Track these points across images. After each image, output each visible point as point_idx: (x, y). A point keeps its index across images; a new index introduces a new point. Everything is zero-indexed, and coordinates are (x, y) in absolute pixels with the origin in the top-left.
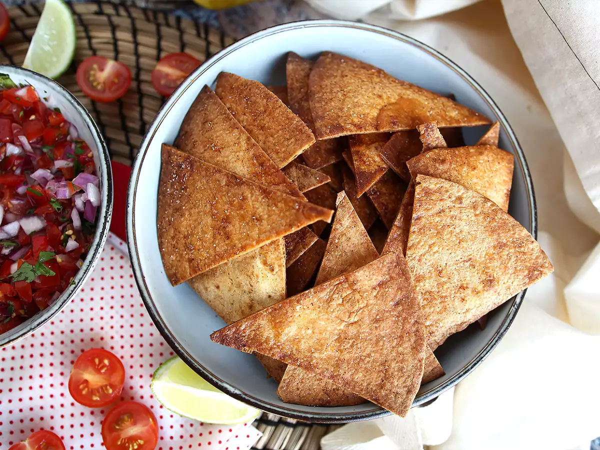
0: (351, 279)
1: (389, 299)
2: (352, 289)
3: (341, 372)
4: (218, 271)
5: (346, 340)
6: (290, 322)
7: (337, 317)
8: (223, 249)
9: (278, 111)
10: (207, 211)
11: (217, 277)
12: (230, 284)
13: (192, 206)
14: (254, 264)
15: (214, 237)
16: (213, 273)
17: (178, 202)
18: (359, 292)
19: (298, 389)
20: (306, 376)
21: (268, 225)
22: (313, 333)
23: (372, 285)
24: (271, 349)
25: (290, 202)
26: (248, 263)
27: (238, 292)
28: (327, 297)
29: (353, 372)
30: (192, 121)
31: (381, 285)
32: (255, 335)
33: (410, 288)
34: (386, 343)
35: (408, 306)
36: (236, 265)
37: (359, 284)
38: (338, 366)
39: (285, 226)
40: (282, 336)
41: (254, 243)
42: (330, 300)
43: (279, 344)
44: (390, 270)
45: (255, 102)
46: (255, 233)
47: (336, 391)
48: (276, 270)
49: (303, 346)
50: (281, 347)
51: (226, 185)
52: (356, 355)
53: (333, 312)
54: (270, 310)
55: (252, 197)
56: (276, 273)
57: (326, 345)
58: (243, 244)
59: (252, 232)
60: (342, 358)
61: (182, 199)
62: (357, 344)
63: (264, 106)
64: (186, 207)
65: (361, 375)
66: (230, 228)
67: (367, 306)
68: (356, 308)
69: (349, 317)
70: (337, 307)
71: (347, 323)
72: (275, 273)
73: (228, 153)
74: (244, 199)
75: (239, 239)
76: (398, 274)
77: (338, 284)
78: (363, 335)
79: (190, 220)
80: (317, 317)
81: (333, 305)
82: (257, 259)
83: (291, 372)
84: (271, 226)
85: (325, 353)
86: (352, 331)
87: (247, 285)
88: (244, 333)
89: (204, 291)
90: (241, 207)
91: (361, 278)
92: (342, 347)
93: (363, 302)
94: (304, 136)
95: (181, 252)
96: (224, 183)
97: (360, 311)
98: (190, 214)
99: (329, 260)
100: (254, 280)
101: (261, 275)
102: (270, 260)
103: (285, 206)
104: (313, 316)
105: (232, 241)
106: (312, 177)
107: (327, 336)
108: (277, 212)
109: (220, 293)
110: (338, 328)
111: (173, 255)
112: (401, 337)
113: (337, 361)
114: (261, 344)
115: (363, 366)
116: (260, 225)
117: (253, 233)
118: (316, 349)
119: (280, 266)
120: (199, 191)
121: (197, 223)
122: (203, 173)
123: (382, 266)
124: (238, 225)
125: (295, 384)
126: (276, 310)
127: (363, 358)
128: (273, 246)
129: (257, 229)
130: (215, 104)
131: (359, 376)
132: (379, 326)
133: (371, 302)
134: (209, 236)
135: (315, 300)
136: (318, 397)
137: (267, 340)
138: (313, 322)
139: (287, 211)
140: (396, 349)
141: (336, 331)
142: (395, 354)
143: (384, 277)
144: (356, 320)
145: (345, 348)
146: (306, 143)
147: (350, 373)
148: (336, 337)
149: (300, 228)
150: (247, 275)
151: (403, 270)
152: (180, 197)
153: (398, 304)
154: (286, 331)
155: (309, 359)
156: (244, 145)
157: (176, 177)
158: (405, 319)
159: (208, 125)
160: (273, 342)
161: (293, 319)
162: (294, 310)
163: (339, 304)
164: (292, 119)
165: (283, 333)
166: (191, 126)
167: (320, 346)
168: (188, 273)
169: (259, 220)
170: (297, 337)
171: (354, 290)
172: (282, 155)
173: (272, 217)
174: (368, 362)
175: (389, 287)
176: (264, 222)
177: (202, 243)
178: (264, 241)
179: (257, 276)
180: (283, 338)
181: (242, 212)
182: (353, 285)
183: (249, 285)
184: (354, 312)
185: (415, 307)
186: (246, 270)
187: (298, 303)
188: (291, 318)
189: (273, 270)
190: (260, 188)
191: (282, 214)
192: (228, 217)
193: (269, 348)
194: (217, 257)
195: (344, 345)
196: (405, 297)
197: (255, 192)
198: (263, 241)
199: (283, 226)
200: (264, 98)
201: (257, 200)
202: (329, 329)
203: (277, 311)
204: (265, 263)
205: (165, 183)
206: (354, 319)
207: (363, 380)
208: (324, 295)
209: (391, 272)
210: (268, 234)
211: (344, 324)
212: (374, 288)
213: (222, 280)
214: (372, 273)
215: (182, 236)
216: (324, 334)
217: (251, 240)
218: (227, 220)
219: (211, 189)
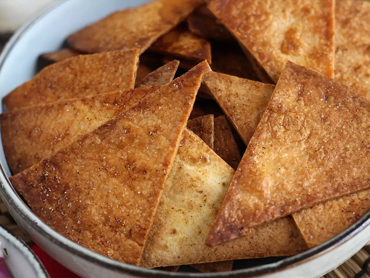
0: (274, 106)
1: (317, 98)
2: (283, 114)
3: (339, 180)
4: (162, 219)
5: (317, 152)
6: (260, 175)
7: (293, 142)
8: (149, 186)
9: (86, 63)
10: (105, 177)
11: (165, 224)
12: (182, 215)
13: (86, 191)
14: (186, 172)
15: (132, 188)
16: (159, 225)
17: (70, 205)
18: (290, 111)
19: (323, 229)
20: (317, 215)
21: (168, 124)
22: (286, 169)
23: (294, 99)
24: (266, 211)
25: (168, 89)
26: (181, 178)
27: (194, 214)
28: (270, 134)
29: (347, 172)
30: (16, 148)
31: (301, 94)
32: (243, 211)
33: (324, 79)
34: (349, 130)
35: (336, 92)
36: (172, 193)
37: (284, 105)
38: (331, 178)
39: (182, 109)
40: (265, 192)
41: (171, 148)
42: (274, 135)
43: (268, 201)
44: (296, 80)
45: (60, 79)
46: (164, 141)
47: (354, 203)
48: (208, 157)
49: (289, 187)
50: (273, 203)
51: (102, 140)
52: (337, 157)
53: (285, 141)
54: (236, 182)
55: (133, 122)
56: (210, 159)
57: (306, 170)
58: (162, 160)
59: (160, 144)
60: (327, 169)
61: (72, 199)
62: (328, 149)
63: (71, 73)
64: (81, 199)
65: (355, 169)
66: (138, 164)
67: (306, 116)
68: (300, 124)
69: (301, 134)
70: (285, 134)
71: (304, 140)
72: (209, 161)
73: (76, 127)
74: (129, 130)
75: (156, 162)
76: (305, 78)
77: (269, 119)
78: (326, 139)
79: (96, 204)
80: (277, 154)
81: (280, 135)
82: (185, 165)
83: (303, 223)
84: (171, 122)
85: (312, 177)
86: (315, 142)
87: (197, 196)
88: (232, 217)
89: (165, 253)
90: (132, 139)
91: (281, 99)
92: (319, 160)
93: (300, 115)
94: (127, 56)
95: (113, 239)
96: (99, 141)
97: (306, 124)
98: (92, 199)
99: (238, 119)
100: (198, 184)
101: (200, 174)
102: (196, 154)
103: (167, 97)
104: (273, 156)
105: (151, 171)
106: (163, 74)
107: (300, 161)
108: (166, 108)
109: (181, 236)
110: (302, 149)
111: (108, 250)
112: (355, 116)
113: (326, 174)
114: (255, 215)
115: (350, 161)
116: (161, 131)
117: (162, 143)
118: (301, 180)
119: (207, 151)
120: (82, 172)
121: (104, 198)
122: (72, 156)
123: (288, 81)
124: (143, 155)
125: (316, 228)
126: (239, 177)
127: (343, 155)
128: (187, 141)
129: (162, 137)
130: (25, 114)
131: (355, 172)
132: (331, 122)
133: (306, 110)
134: (127, 193)
135: (263, 143)
136: (345, 220)
137: (256, 206)
138: (278, 160)
139: (172, 98)
140: (360, 128)
141: (303, 153)
142: (364, 132)
143: (297, 87)
144: (308, 133)
145: (322, 158)
146: (134, 57)
147: (346, 175)
148: (307, 157)
149: (195, 98)
150: (190, 187)
151: (306, 73)
152: (69, 199)
153: (328, 97)
154: (264, 184)
155: (304, 192)
156: (85, 108)
157: (48, 190)
158: (344, 103)
159: (35, 133)
160: (262, 205)
161: (260, 171)
162: (254, 164)
163: (284, 132)
164: (104, 57)
165: (264, 189)
166: (19, 151)
167: (302, 174)
168: (138, 246)
169: (157, 129)
170: (278, 183)
171: (284, 113)
172: (124, 84)
173: (165, 115)
174: (351, 155)
175: (308, 91)
176: (163, 126)
177: (126, 206)
178: (177, 137)
179: (198, 178)
180: (267, 193)
181: (137, 141)
182: (280, 110)
183: (199, 194)
184: (301, 128)
185: (342, 88)
186: (184, 185)
187: (251, 155)
188: (258, 172)
189: (205, 160)
190: (133, 108)
191: (170, 105)
192: (128, 160)
193: (264, 212)
194: (151, 199)
195: (319, 156)
196: (328, 88)
197: (132, 116)
198: (176, 140)
199: (180, 111)
200: (64, 68)
201: (140, 120)
202: (295, 155)
203: (242, 176)
204: (194, 161)
205: (41, 208)
206: (307, 133)
207: (361, 173)
208: (265, 135)
209: (298, 80)
210: (174, 130)
211: (303, 142)
212: (299, 100)
213: (173, 220)
214: (285, 90)
215: (101, 226)
216: (295, 162)
217: (166, 150)
218: (130, 162)
219: (91, 159)
